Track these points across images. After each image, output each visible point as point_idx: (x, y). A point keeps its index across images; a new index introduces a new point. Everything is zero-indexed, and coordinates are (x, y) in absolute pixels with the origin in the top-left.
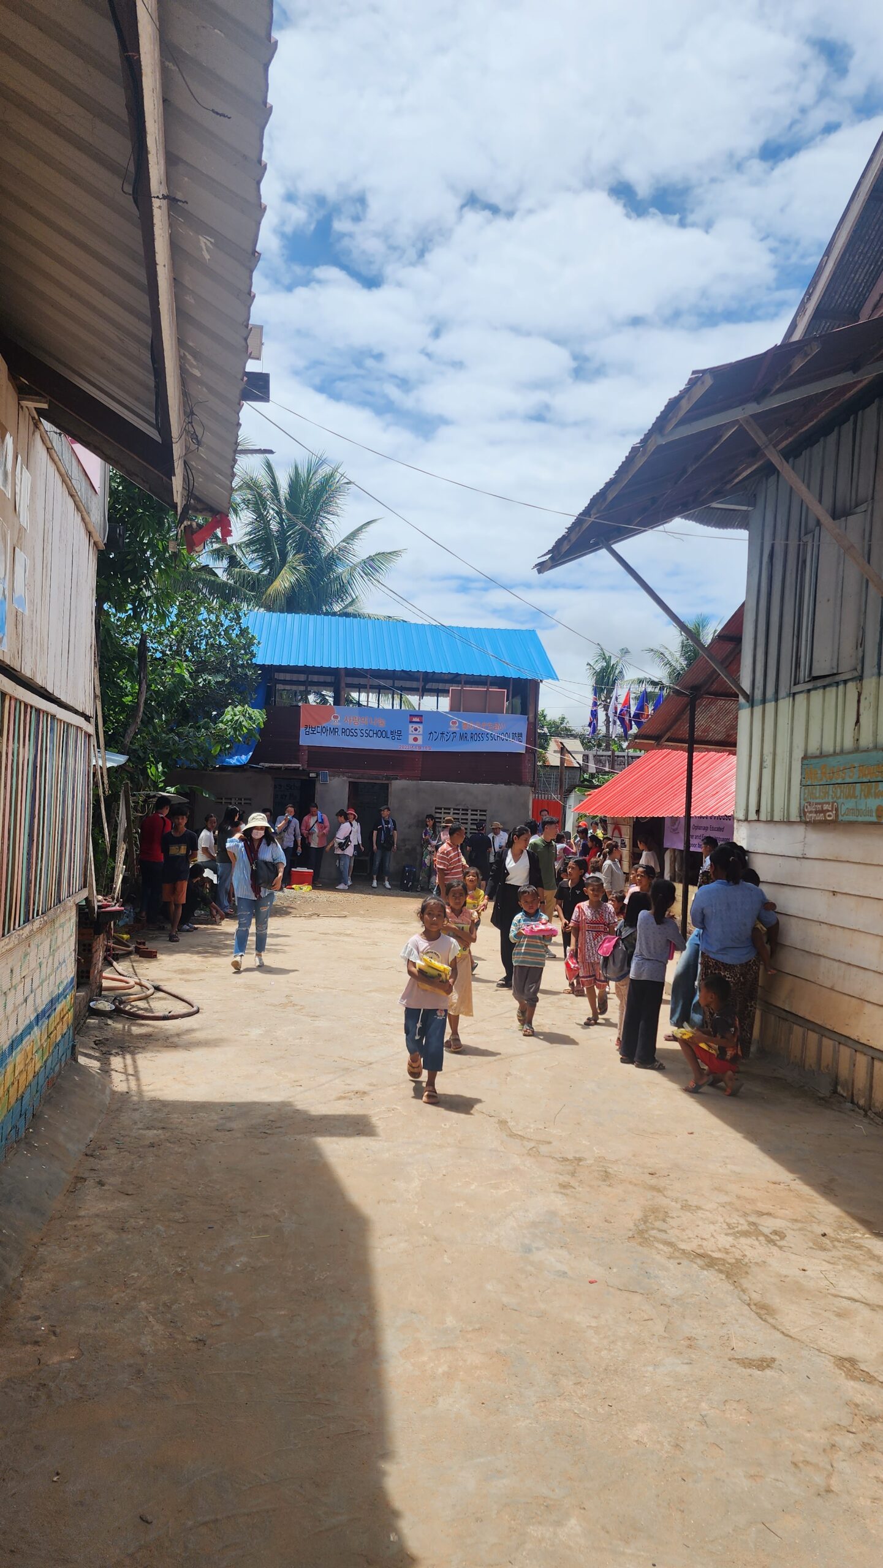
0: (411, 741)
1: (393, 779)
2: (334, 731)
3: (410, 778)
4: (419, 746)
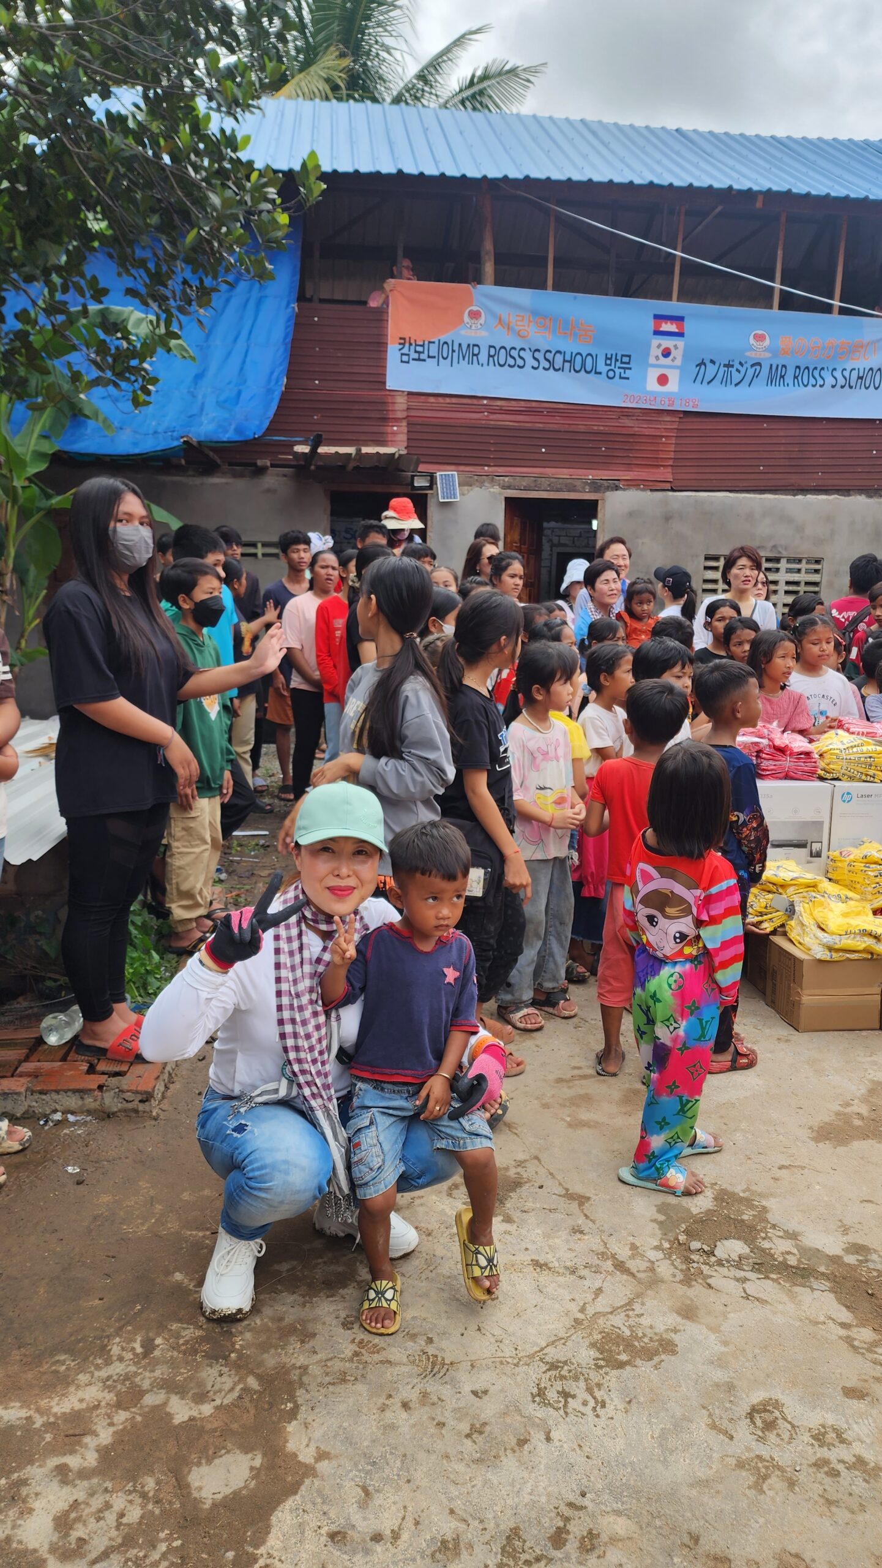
0: (652, 385)
2: (471, 352)
4: (671, 398)
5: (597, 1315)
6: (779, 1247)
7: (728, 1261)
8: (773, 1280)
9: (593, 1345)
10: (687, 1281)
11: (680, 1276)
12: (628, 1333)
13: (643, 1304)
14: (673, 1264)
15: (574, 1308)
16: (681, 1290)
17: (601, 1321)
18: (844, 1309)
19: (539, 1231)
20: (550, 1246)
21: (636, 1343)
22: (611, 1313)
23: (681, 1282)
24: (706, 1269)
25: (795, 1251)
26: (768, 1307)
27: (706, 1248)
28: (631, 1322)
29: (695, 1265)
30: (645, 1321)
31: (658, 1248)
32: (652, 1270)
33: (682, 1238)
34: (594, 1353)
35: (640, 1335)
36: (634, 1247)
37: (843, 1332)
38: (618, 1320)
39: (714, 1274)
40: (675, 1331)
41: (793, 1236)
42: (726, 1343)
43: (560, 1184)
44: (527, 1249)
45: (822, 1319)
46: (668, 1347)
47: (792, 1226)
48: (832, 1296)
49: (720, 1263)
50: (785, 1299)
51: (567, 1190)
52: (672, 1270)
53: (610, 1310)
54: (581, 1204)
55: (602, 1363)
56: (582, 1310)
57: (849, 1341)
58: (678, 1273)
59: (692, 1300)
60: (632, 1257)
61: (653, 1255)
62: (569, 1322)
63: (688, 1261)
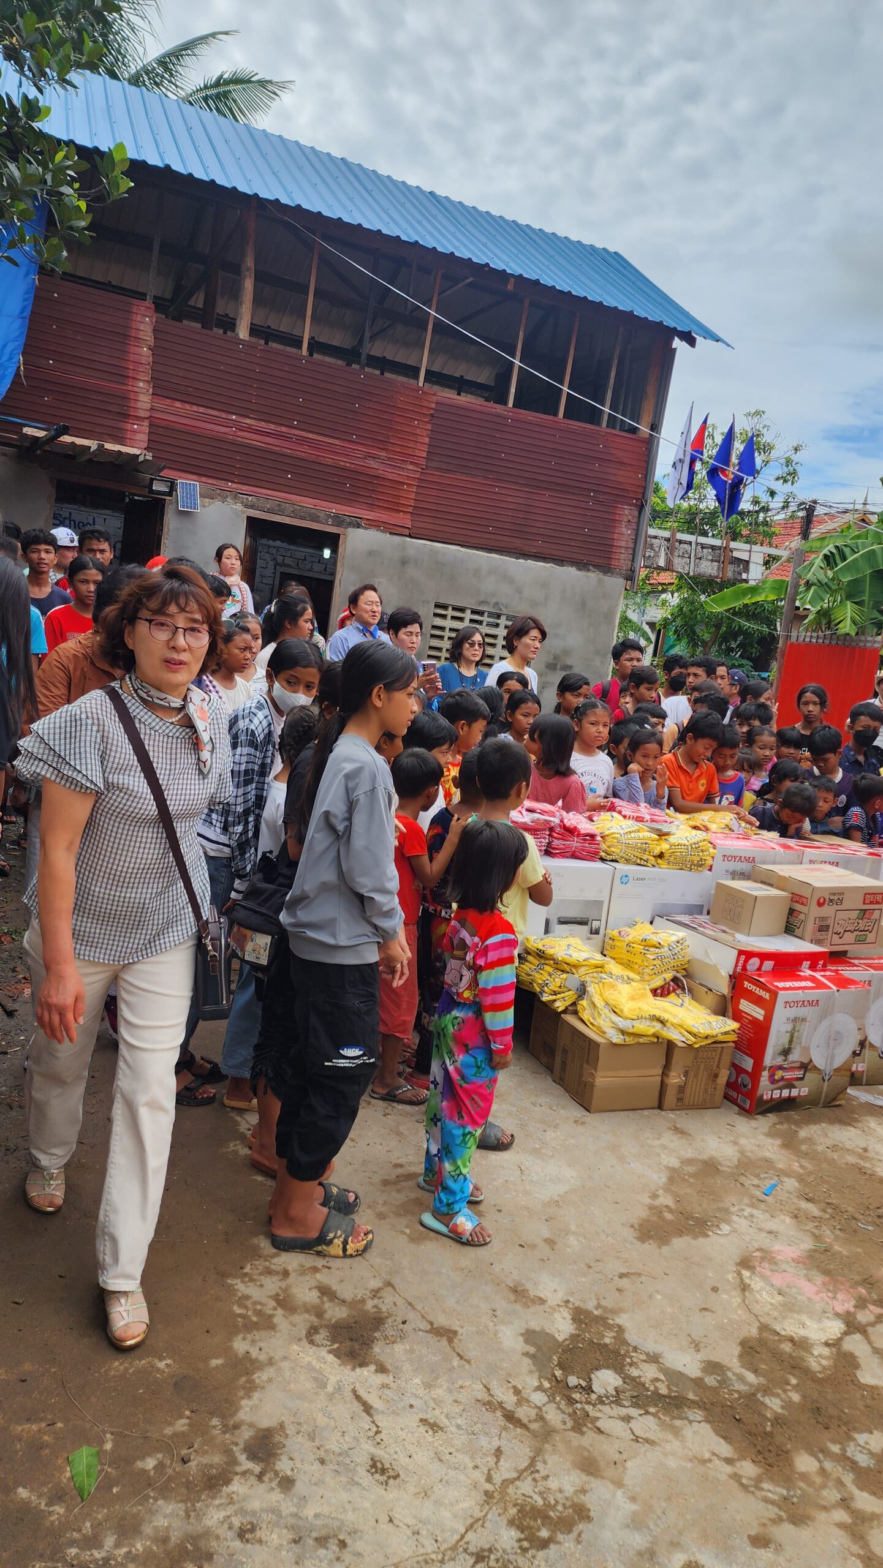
1: (350, 525)
3: (393, 530)
5: (507, 1483)
6: (648, 1373)
7: (607, 1398)
8: (652, 1414)
9: (511, 1523)
10: (578, 1428)
11: (570, 1424)
12: (540, 1502)
13: (545, 1462)
14: (559, 1408)
15: (479, 1476)
16: (575, 1438)
17: (511, 1490)
18: (722, 1441)
19: (417, 1381)
20: (434, 1399)
21: (552, 1514)
22: (518, 1478)
23: (573, 1429)
24: (589, 1408)
25: (662, 1377)
26: (658, 1448)
27: (584, 1384)
28: (540, 1488)
29: (579, 1406)
30: (553, 1484)
31: (540, 1388)
32: (540, 1418)
33: (558, 1373)
34: (514, 1533)
35: (553, 1502)
36: (517, 1392)
37: (728, 1469)
38: (526, 1487)
39: (599, 1415)
40: (583, 1491)
41: (654, 1359)
42: (633, 1499)
43: (423, 1317)
44: (411, 1406)
45: (707, 1456)
46: (582, 1513)
47: (650, 1346)
48: (708, 1426)
49: (600, 1401)
50: (670, 1437)
51: (431, 1323)
52: (561, 1416)
53: (515, 1475)
54: (450, 1341)
55: (526, 1544)
56: (489, 1479)
57: (737, 1477)
58: (567, 1419)
59: (589, 1451)
60: (519, 1403)
61: (539, 1398)
62: (481, 1498)
63: (571, 1401)
